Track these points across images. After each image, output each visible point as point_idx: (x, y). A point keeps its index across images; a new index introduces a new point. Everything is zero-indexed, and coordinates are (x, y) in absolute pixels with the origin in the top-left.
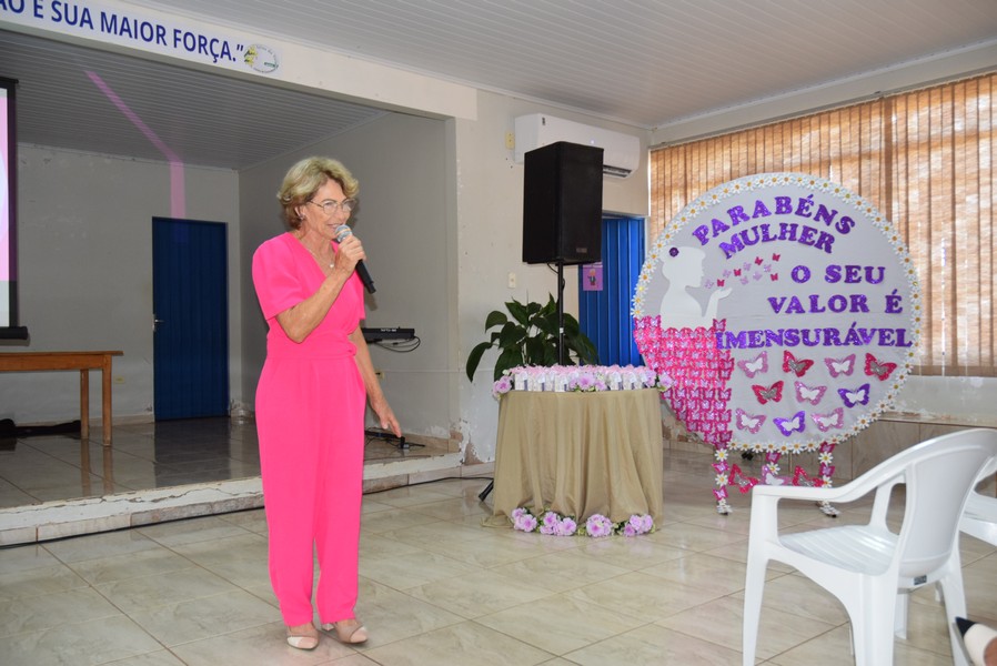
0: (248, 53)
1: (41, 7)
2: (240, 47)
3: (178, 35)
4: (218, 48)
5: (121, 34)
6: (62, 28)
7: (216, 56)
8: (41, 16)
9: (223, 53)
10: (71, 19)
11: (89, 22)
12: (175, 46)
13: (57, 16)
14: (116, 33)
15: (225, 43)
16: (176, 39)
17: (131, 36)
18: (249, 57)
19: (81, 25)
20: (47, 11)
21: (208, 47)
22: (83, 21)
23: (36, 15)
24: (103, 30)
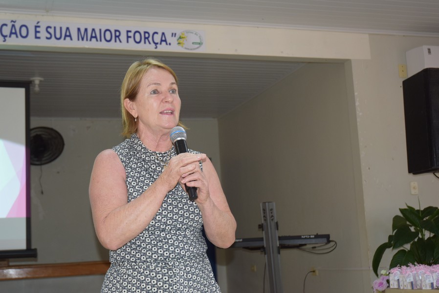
0: (180, 38)
1: (39, 32)
2: (174, 35)
3: (130, 34)
4: (157, 38)
5: (91, 40)
6: (53, 43)
7: (156, 44)
8: (39, 38)
9: (162, 41)
10: (58, 36)
11: (70, 36)
12: (128, 42)
13: (49, 36)
14: (87, 40)
15: (163, 34)
16: (128, 37)
17: (97, 40)
18: (181, 41)
19: (65, 39)
20: (43, 34)
21: (150, 39)
22: (66, 36)
23: (36, 37)
24: (78, 40)
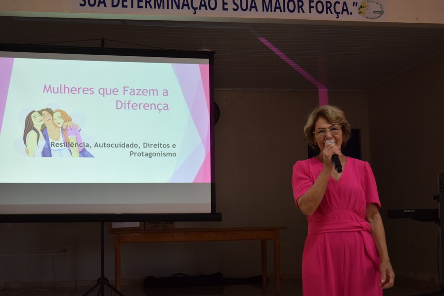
0: (361, 7)
1: (226, 4)
2: (355, 4)
3: (312, 4)
4: (339, 8)
5: (275, 11)
6: (240, 15)
7: (338, 13)
8: (227, 9)
9: (343, 10)
10: (244, 7)
11: (255, 7)
12: (310, 12)
13: (236, 7)
14: (271, 11)
15: (345, 3)
16: (311, 7)
17: (281, 11)
18: (362, 10)
19: (250, 10)
20: (230, 6)
21: (332, 9)
22: (252, 7)
23: (224, 9)
24: (263, 11)
